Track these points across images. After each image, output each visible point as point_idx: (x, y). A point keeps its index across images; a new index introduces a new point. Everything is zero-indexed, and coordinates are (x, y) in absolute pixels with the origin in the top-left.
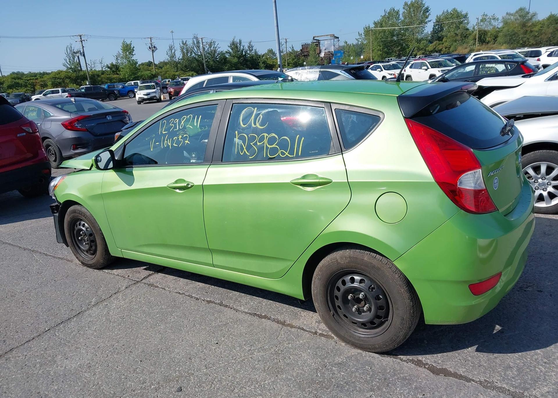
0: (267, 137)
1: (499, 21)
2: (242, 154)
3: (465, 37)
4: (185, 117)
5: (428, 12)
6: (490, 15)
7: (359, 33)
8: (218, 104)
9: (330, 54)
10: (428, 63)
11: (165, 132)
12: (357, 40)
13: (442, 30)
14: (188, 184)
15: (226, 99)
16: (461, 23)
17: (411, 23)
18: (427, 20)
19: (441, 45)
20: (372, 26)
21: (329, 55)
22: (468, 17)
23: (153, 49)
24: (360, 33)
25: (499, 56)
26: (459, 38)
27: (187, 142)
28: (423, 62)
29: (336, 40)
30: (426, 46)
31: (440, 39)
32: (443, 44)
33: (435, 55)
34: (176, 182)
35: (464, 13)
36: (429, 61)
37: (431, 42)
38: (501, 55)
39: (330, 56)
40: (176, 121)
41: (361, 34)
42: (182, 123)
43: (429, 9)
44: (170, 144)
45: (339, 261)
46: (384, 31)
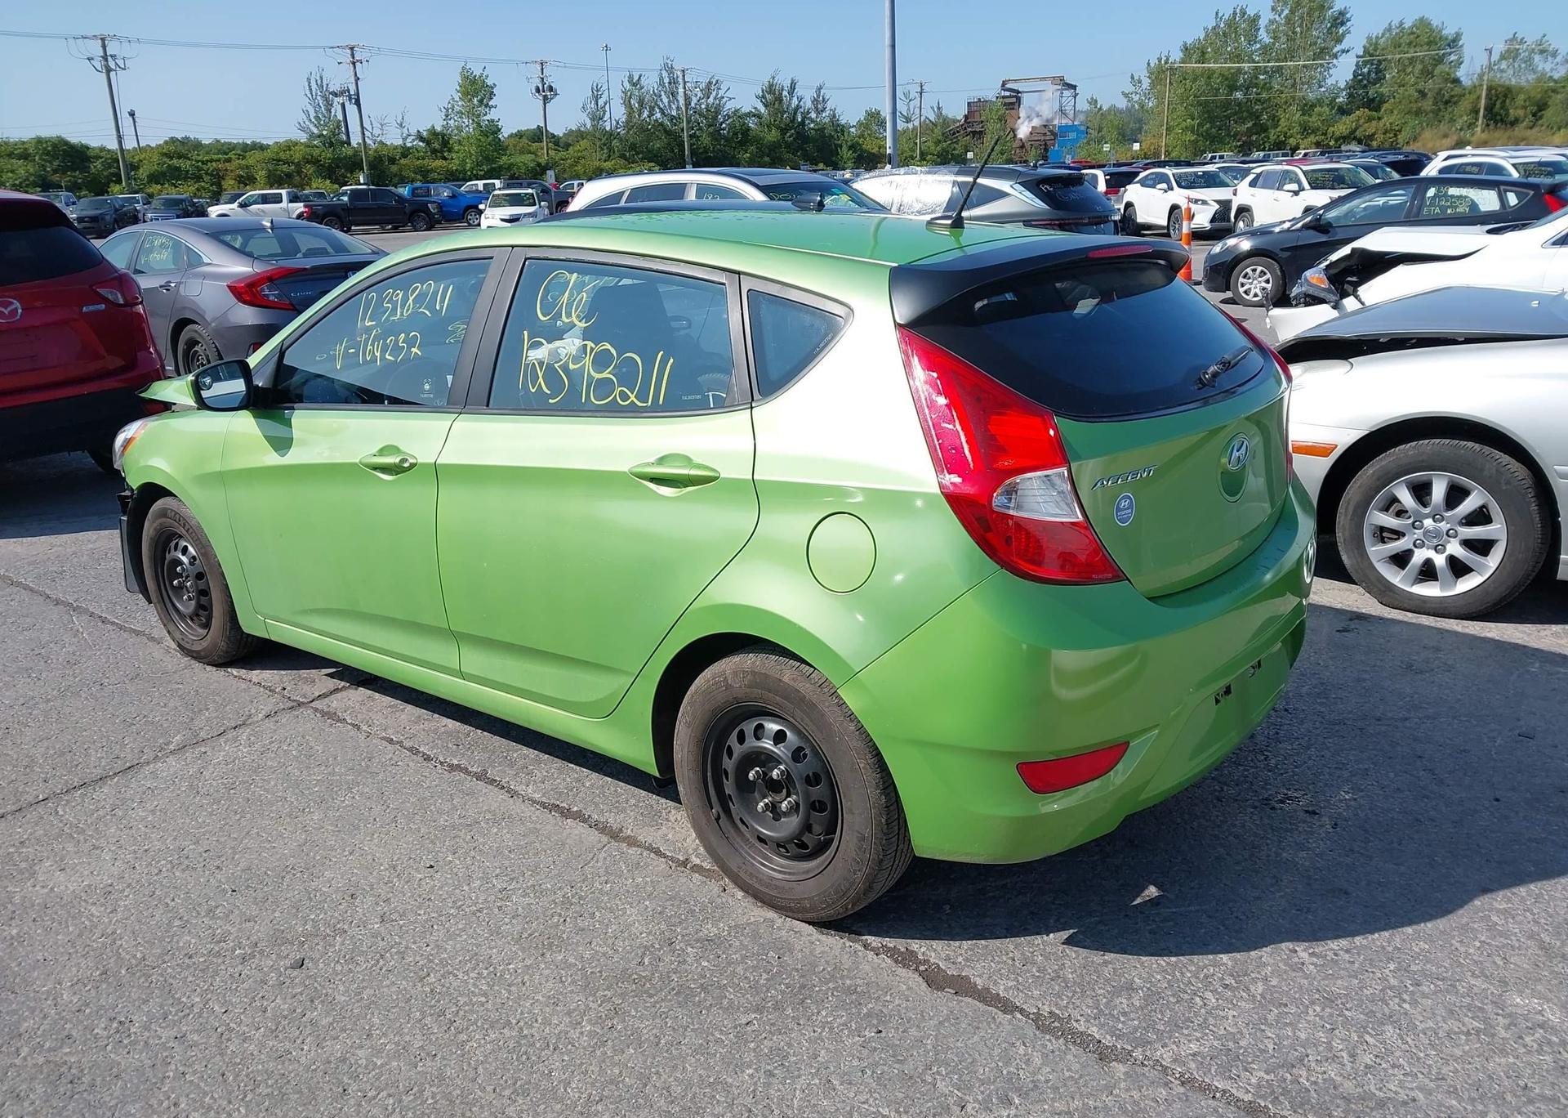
0: (592, 349)
1: (1558, 59)
2: (533, 391)
3: (1447, 102)
4: (417, 287)
5: (1343, 24)
6: (1531, 39)
7: (1133, 77)
8: (492, 258)
9: (1048, 133)
10: (1305, 173)
11: (370, 323)
12: (1126, 95)
13: (1380, 79)
14: (404, 460)
15: (513, 247)
16: (1439, 60)
17: (1291, 54)
18: (1338, 48)
19: (1374, 123)
20: (1176, 56)
21: (1045, 134)
22: (1462, 46)
23: (546, 93)
24: (1136, 78)
25: (1514, 165)
26: (1427, 104)
27: (414, 350)
28: (1287, 172)
29: (1067, 93)
30: (1329, 122)
31: (1374, 104)
32: (1379, 119)
33: (1350, 151)
34: (382, 452)
35: (1449, 31)
36: (1305, 168)
37: (1343, 111)
38: (1520, 164)
39: (1048, 138)
40: (398, 294)
41: (1140, 82)
42: (410, 301)
43: (1348, 16)
44: (378, 354)
45: (729, 682)
46: (1209, 74)
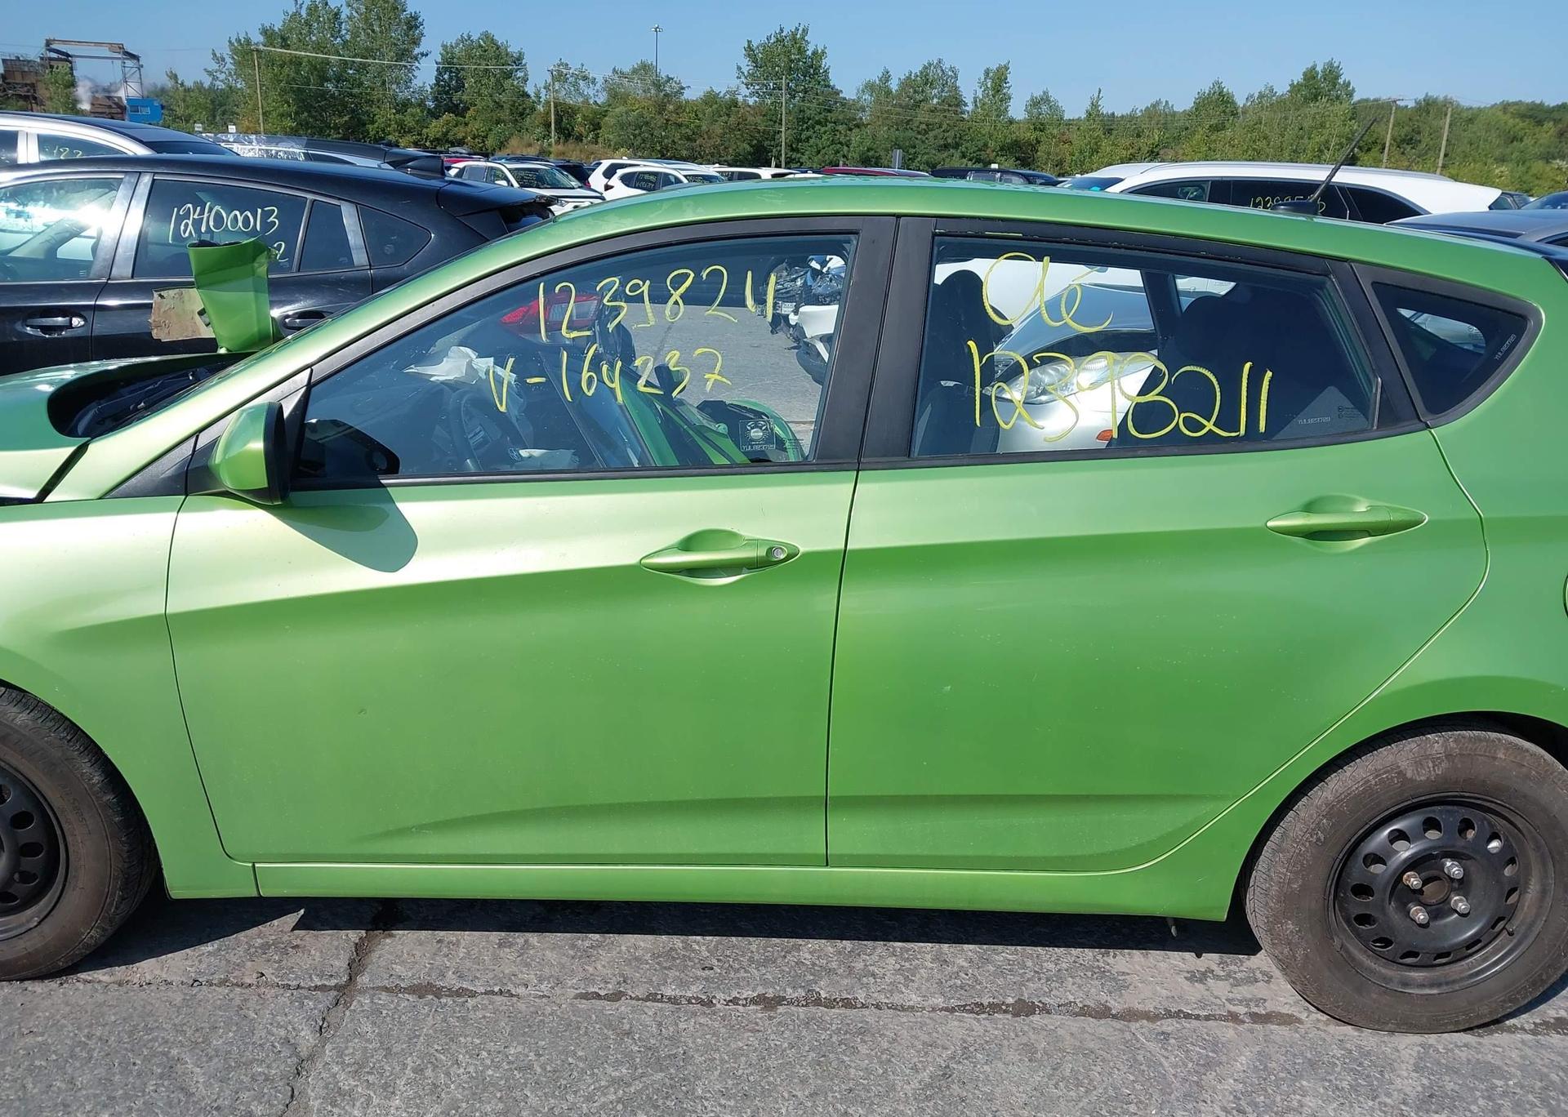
1: (598, 87)
3: (521, 114)
4: (685, 276)
5: (417, 27)
6: (574, 67)
7: (214, 55)
8: (856, 233)
9: (114, 106)
10: (510, 170)
11: (575, 334)
12: (210, 73)
13: (460, 86)
14: (770, 551)
15: (898, 216)
16: (508, 75)
17: (369, 52)
18: (417, 51)
19: (461, 128)
20: (257, 38)
21: (110, 107)
22: (525, 65)
24: (218, 55)
26: (505, 114)
29: (129, 63)
30: (422, 123)
31: (459, 110)
32: (466, 124)
33: (457, 152)
34: (687, 545)
35: (513, 49)
36: (509, 166)
37: (435, 114)
39: (113, 111)
40: (637, 285)
41: (223, 60)
42: (679, 298)
43: (420, 20)
44: (615, 385)
46: (297, 62)
